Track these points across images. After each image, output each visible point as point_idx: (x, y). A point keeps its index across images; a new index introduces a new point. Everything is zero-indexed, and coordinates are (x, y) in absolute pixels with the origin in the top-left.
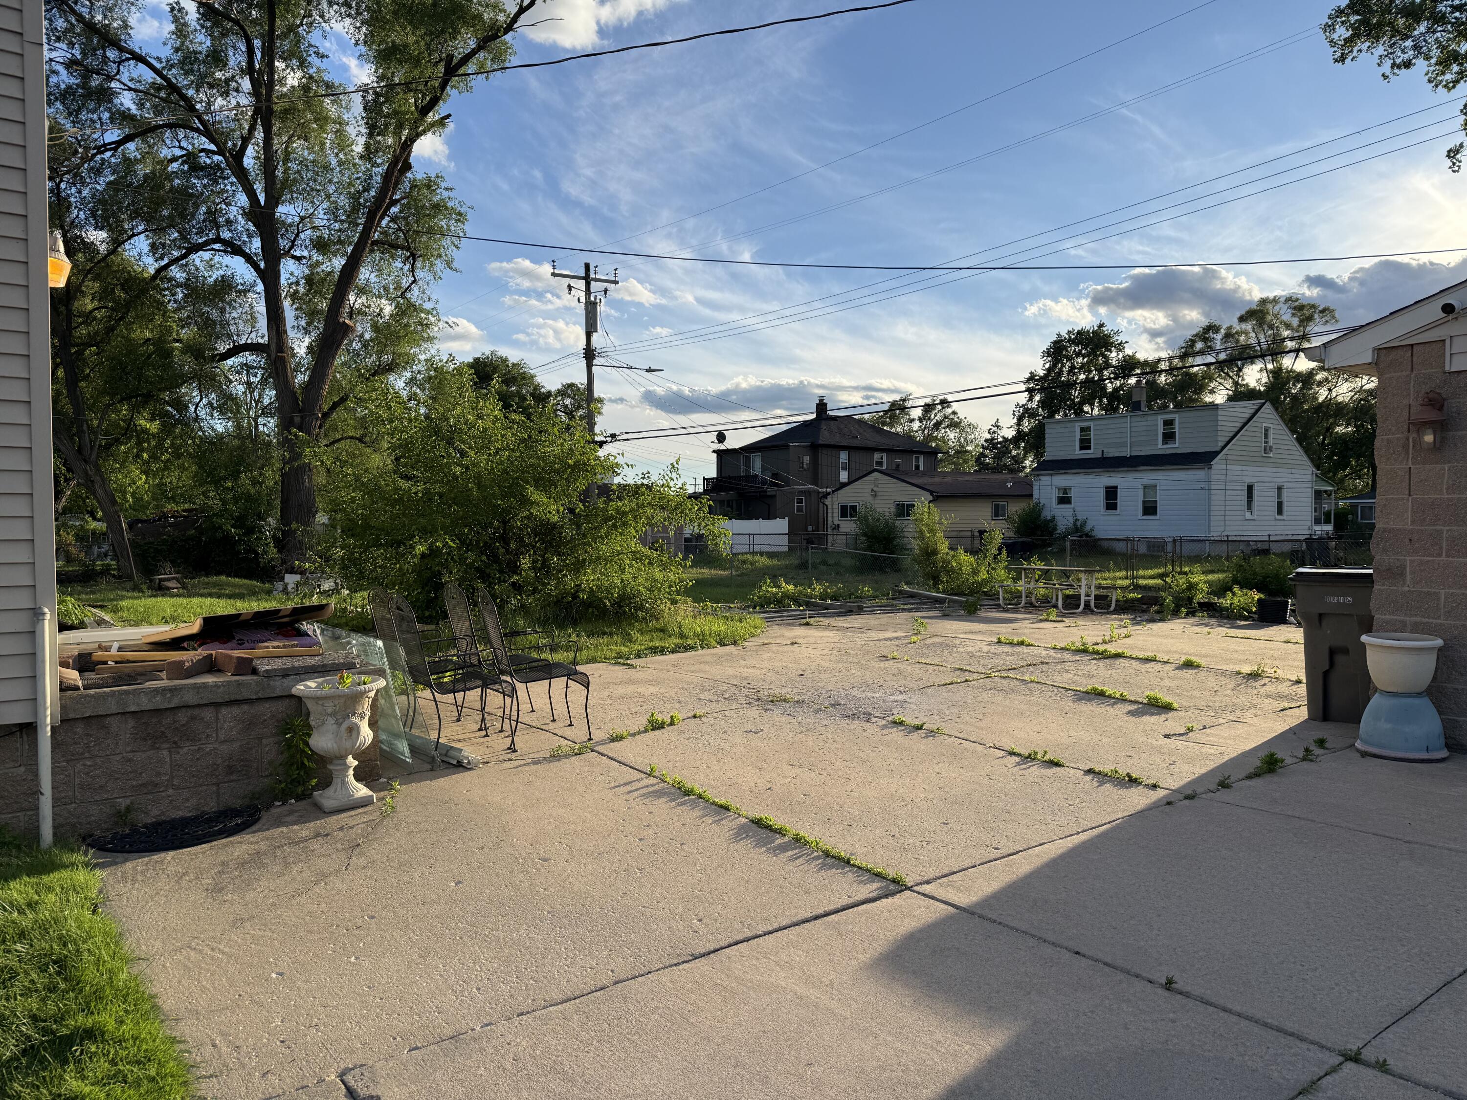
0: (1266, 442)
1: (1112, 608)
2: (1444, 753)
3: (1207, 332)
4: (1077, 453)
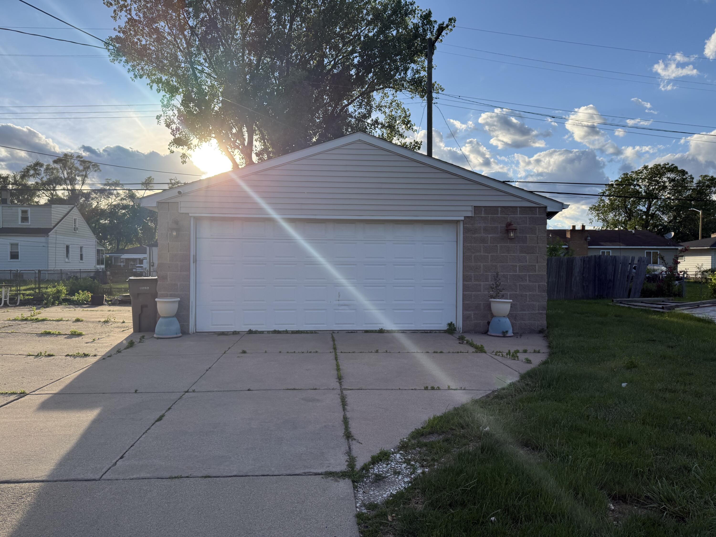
0: (75, 226)
1: (18, 304)
2: (181, 335)
3: (36, 166)
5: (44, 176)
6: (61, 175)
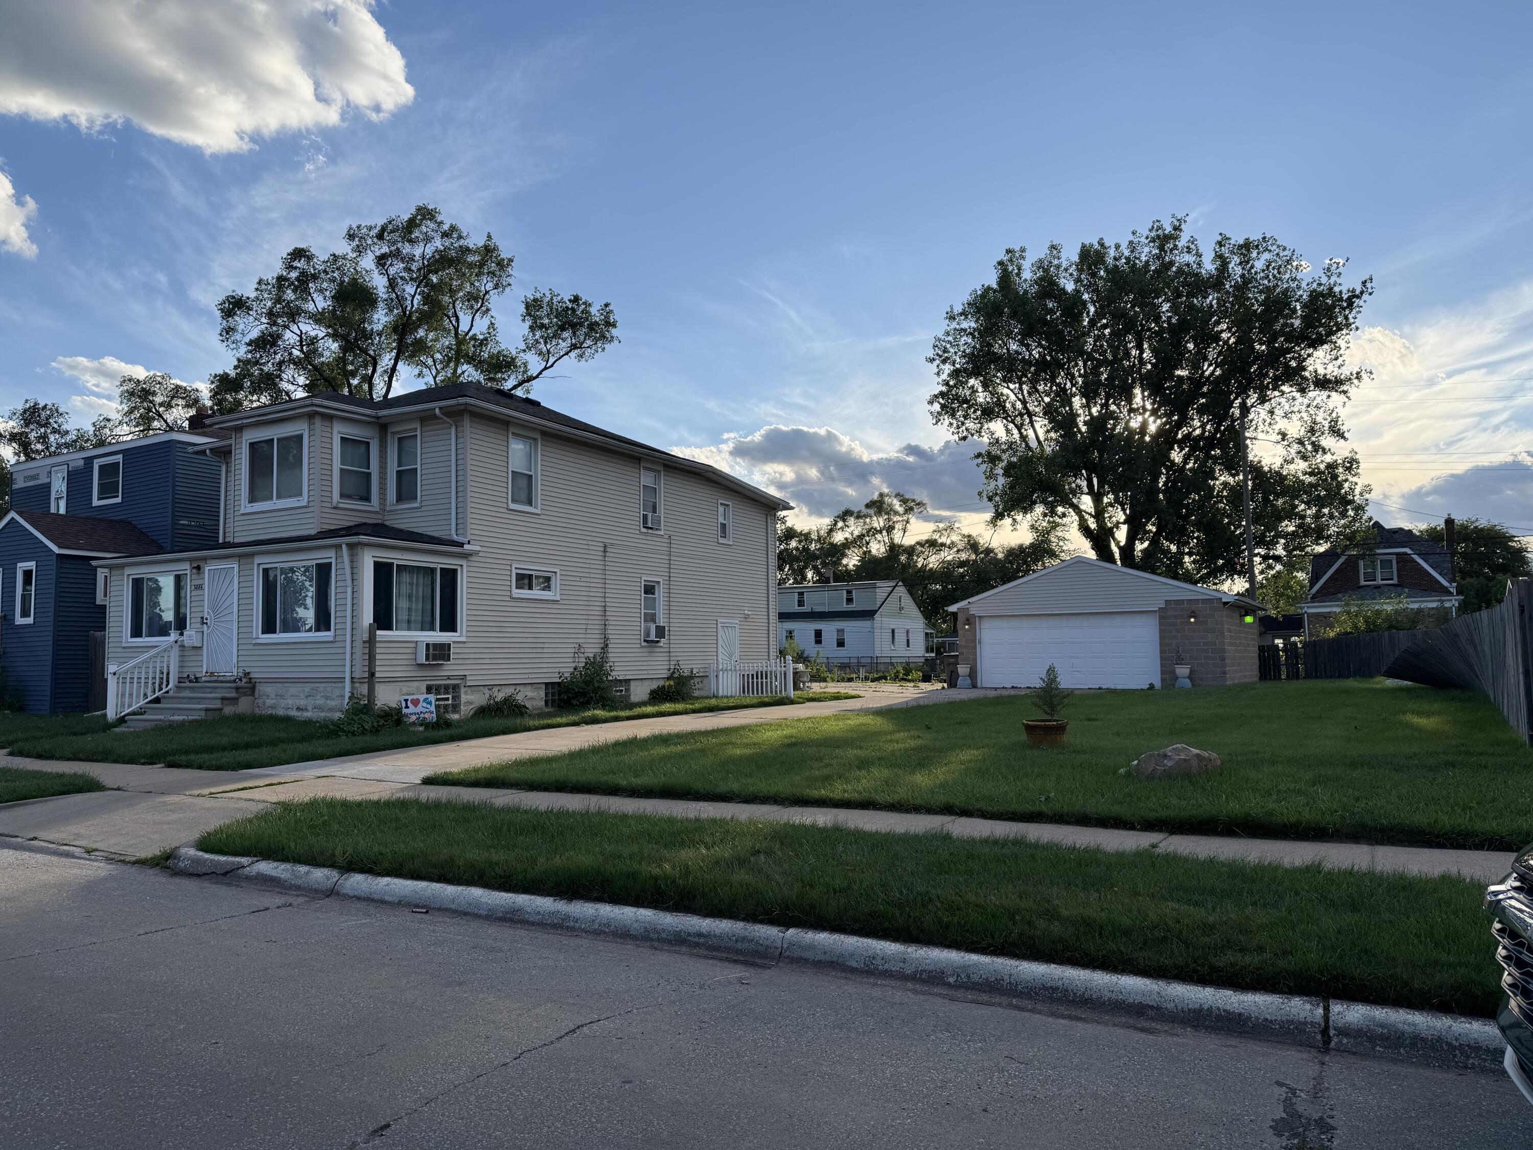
0: (900, 604)
3: (845, 515)
4: (796, 609)
5: (854, 528)
6: (876, 525)
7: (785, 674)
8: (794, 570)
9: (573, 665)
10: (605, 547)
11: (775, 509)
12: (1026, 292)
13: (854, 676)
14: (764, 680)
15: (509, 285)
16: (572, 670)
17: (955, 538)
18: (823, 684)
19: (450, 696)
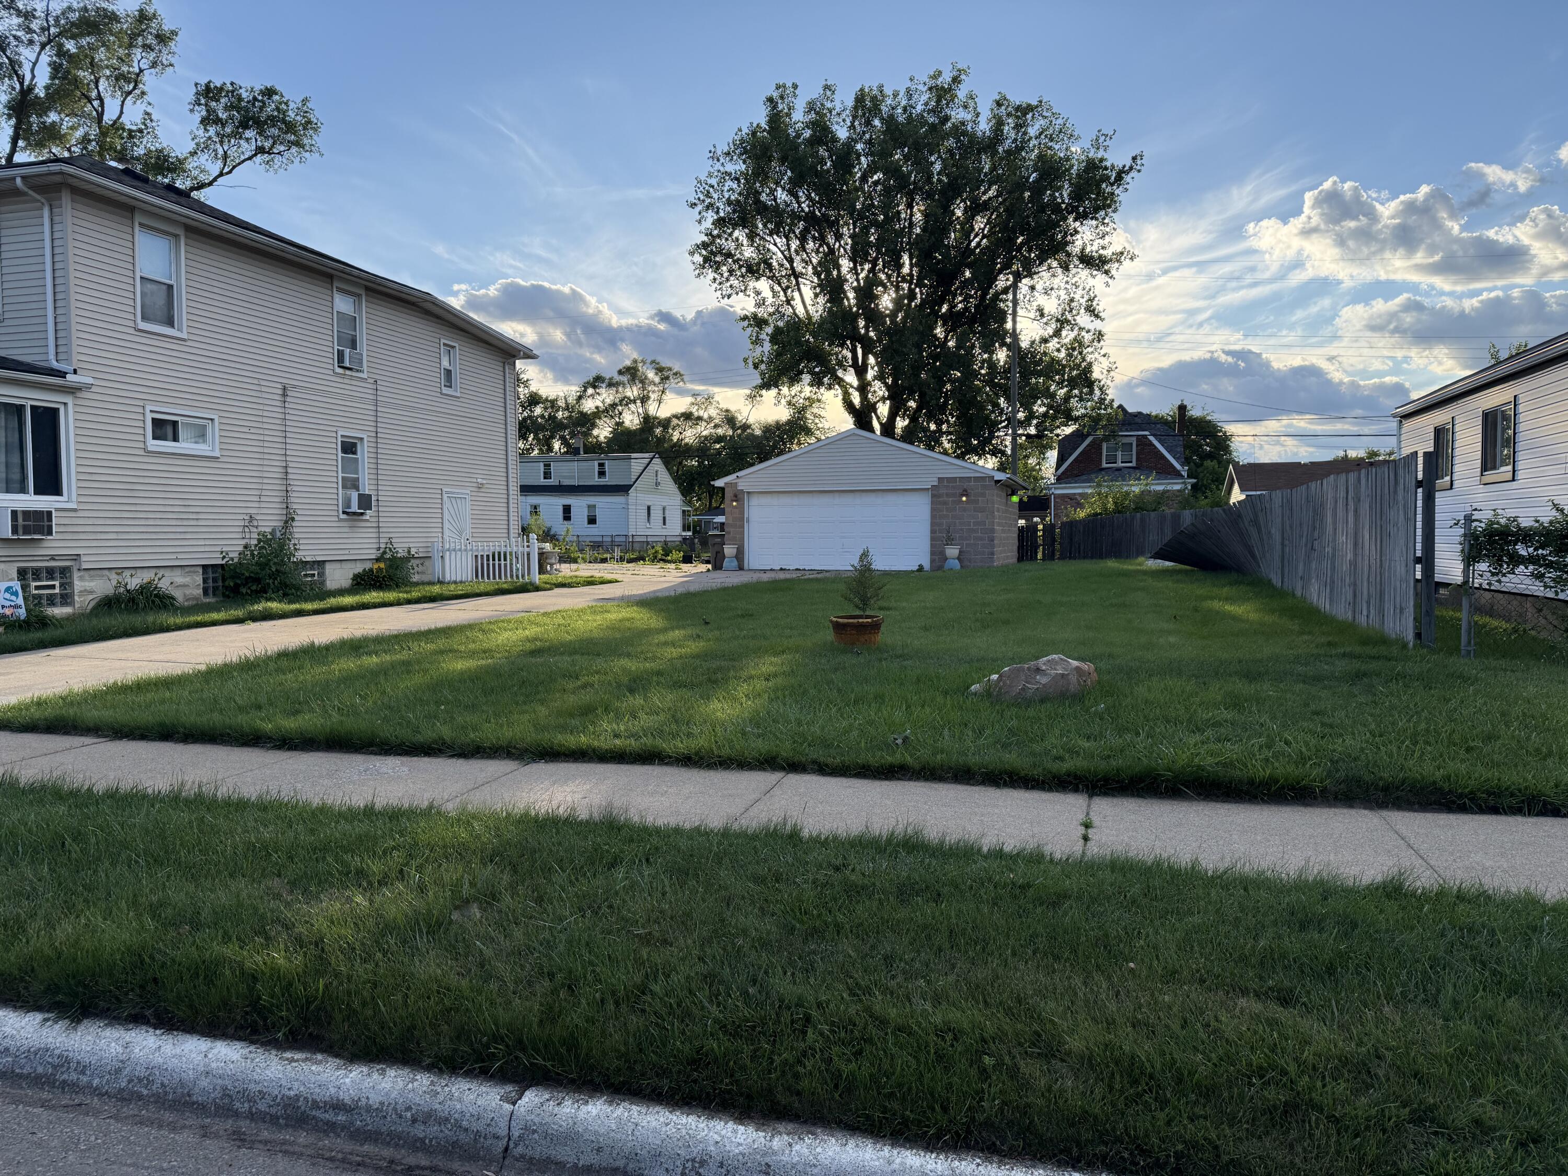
0: (657, 479)
3: (596, 382)
4: (542, 481)
5: (606, 396)
6: (629, 393)
7: (528, 554)
8: (538, 440)
9: (243, 542)
10: (284, 389)
11: (514, 356)
12: (798, 136)
13: (608, 556)
14: (503, 562)
15: (171, 65)
16: (241, 548)
17: (713, 412)
18: (574, 566)
19: (57, 583)
